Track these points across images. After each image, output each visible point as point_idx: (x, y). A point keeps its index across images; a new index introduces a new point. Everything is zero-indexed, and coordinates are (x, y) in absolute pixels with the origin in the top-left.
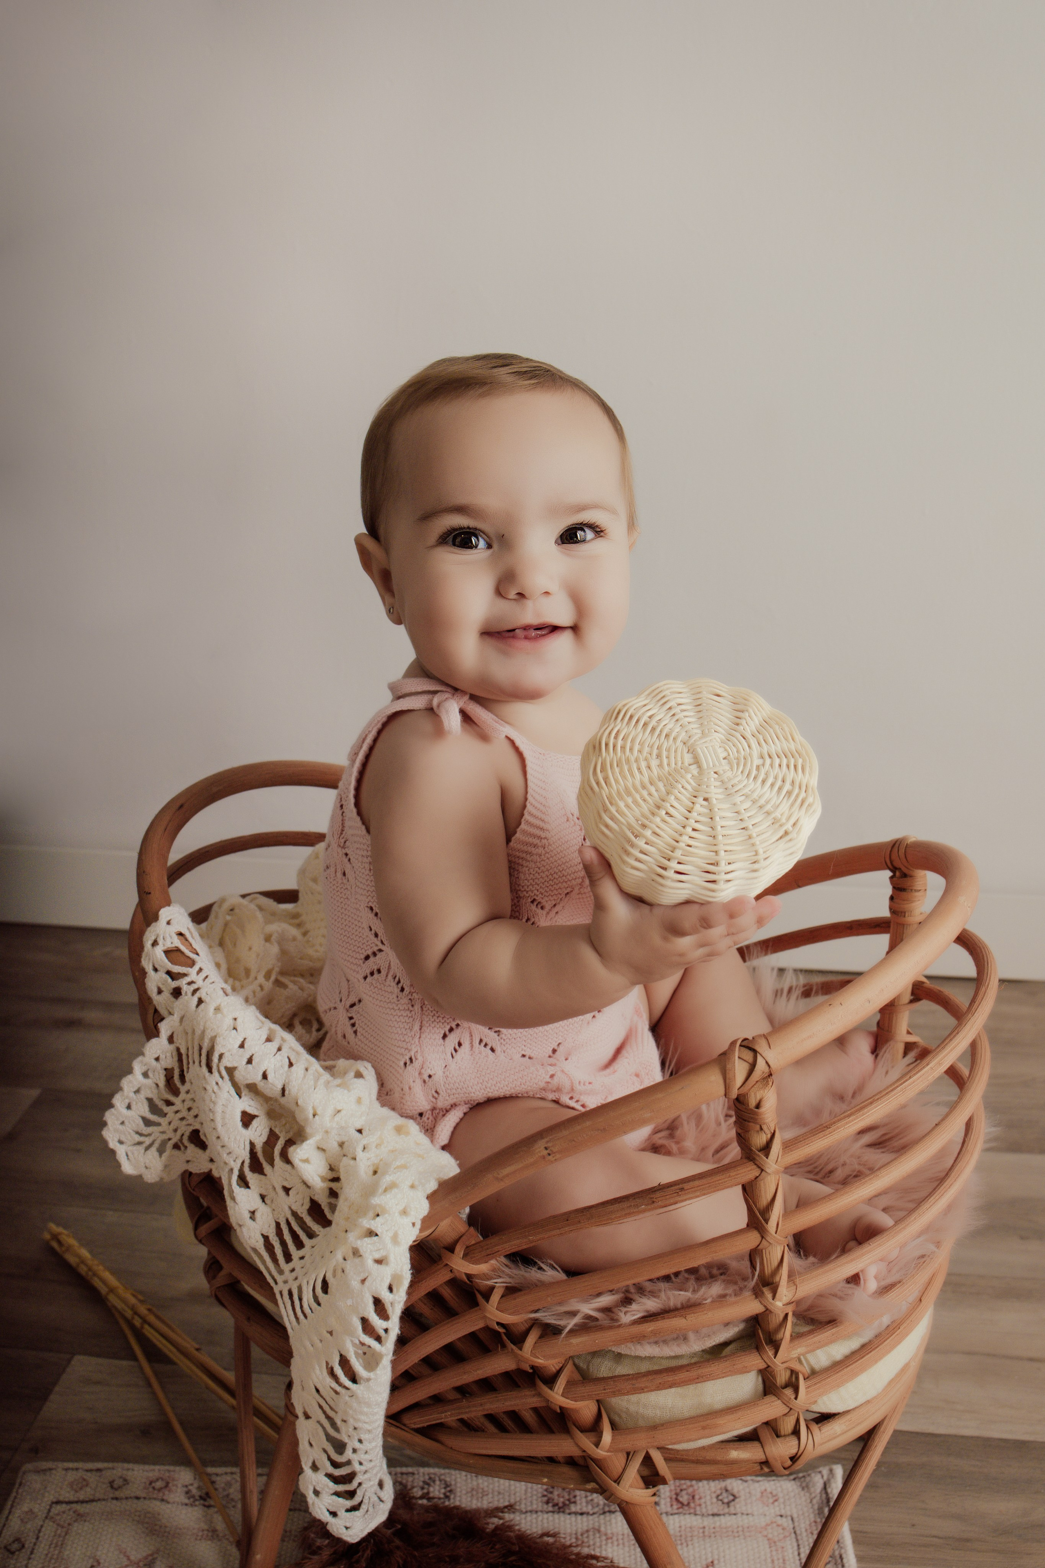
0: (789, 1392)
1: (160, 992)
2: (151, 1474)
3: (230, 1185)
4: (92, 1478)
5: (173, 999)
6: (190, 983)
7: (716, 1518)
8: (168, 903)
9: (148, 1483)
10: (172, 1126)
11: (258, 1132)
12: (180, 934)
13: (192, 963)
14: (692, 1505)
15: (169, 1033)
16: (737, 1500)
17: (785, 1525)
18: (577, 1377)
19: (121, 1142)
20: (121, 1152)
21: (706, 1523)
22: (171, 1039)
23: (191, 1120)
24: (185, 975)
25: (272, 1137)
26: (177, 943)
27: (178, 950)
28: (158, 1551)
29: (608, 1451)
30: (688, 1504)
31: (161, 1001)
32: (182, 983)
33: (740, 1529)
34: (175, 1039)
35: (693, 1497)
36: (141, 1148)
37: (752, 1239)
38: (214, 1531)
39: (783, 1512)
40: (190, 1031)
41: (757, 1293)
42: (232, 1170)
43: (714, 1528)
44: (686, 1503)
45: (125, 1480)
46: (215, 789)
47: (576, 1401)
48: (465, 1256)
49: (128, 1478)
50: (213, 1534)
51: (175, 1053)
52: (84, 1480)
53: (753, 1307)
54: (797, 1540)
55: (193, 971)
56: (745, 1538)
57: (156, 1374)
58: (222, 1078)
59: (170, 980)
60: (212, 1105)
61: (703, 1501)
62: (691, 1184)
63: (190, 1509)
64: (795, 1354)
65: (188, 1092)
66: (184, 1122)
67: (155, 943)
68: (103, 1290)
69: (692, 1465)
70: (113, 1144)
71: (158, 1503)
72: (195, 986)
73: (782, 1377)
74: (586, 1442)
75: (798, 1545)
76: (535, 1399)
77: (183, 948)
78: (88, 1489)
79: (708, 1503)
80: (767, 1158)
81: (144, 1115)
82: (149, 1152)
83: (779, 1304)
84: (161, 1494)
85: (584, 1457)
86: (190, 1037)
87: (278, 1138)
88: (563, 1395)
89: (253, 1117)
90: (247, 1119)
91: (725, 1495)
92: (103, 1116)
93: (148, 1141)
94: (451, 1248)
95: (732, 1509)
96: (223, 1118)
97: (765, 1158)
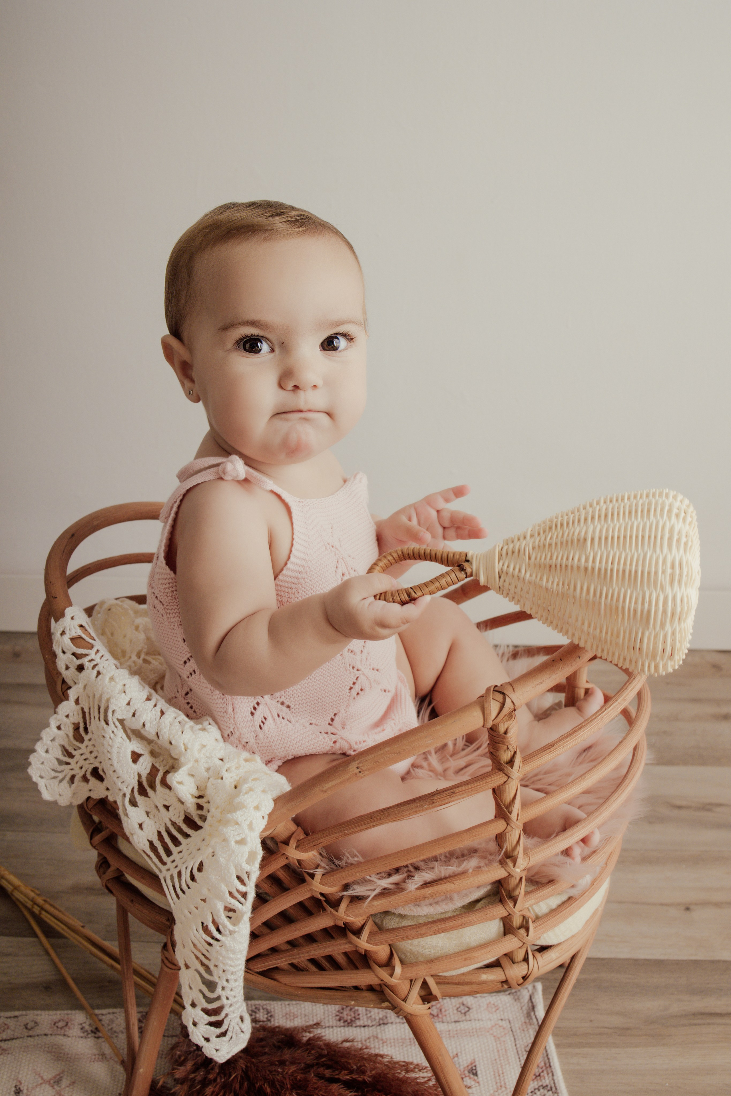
0: (522, 931)
1: (67, 668)
2: (54, 1017)
3: (124, 805)
4: (11, 1023)
5: (78, 673)
6: (90, 661)
7: (457, 1024)
8: (70, 604)
9: (53, 1023)
10: (79, 765)
11: (144, 766)
12: (81, 626)
13: (92, 647)
14: (440, 1016)
15: (76, 697)
16: (471, 1011)
17: (505, 1026)
18: (376, 929)
19: (41, 777)
20: (42, 784)
21: (450, 1028)
22: (77, 702)
23: (92, 760)
24: (86, 655)
25: (154, 770)
26: (79, 632)
27: (80, 637)
28: (63, 1072)
29: (399, 979)
31: (69, 675)
32: (85, 661)
33: (474, 1030)
34: (80, 701)
35: (441, 1010)
36: (56, 781)
37: (500, 826)
38: (103, 1055)
39: (503, 1017)
40: (91, 696)
41: (502, 863)
42: (124, 795)
43: (456, 1031)
44: (435, 1014)
45: (36, 1023)
46: (95, 523)
47: (376, 945)
48: (297, 847)
49: (38, 1021)
50: (103, 1057)
51: (80, 712)
52: (6, 1024)
53: (498, 873)
54: (514, 1036)
55: (92, 653)
56: (478, 1036)
57: (52, 946)
58: (116, 727)
59: (75, 659)
60: (109, 748)
61: (447, 1012)
62: (460, 789)
63: (84, 1040)
64: (527, 905)
65: (90, 740)
66: (87, 762)
67: (63, 633)
68: (9, 888)
69: (455, 986)
70: (35, 779)
71: (61, 1037)
72: (94, 663)
73: (517, 921)
74: (383, 974)
75: (515, 1039)
76: (347, 946)
77: (84, 636)
78: (9, 1031)
79: (451, 1014)
80: (512, 768)
81: (58, 757)
82: (62, 784)
83: (518, 870)
84: (63, 1031)
85: (380, 985)
86: (91, 700)
87: (158, 770)
88: (367, 942)
89: (140, 755)
90: (136, 757)
91: (462, 1007)
92: (28, 758)
93: (61, 776)
94: (286, 842)
95: (468, 1017)
96: (118, 757)
97: (510, 768)
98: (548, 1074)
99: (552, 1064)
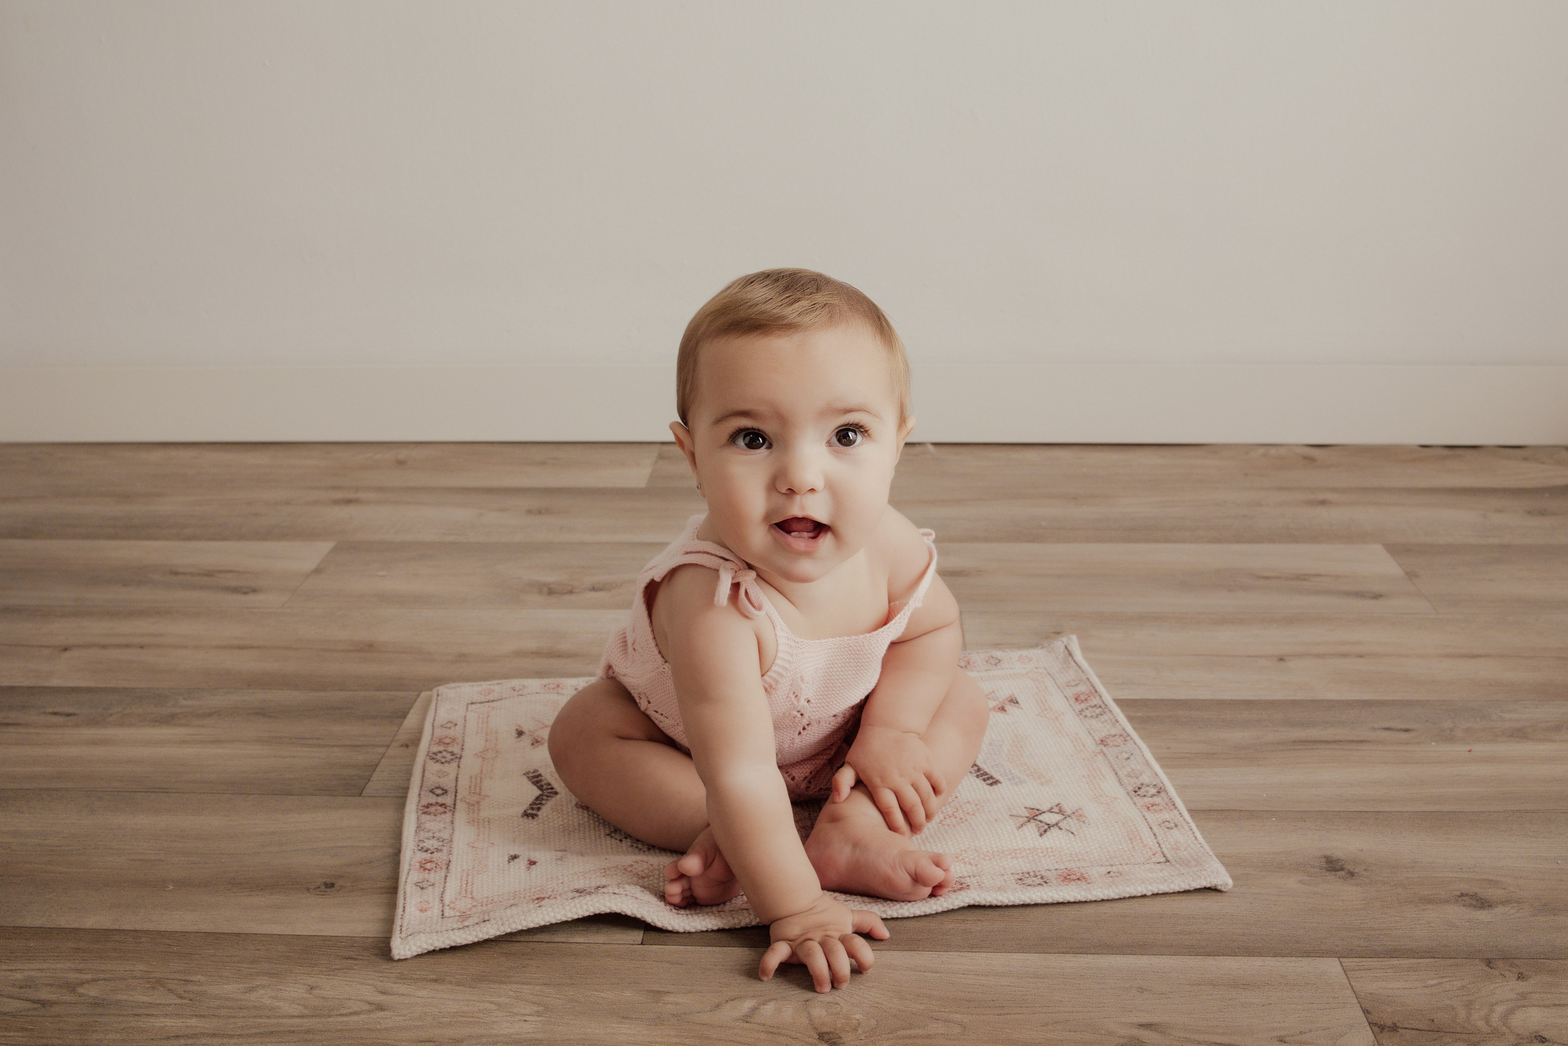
17: (1041, 672)
30: (966, 667)
33: (1008, 675)
35: (969, 663)
39: (1037, 666)
44: (964, 666)
54: (1052, 678)
61: (976, 664)
79: (981, 665)
98: (1095, 698)
99: (1098, 690)
